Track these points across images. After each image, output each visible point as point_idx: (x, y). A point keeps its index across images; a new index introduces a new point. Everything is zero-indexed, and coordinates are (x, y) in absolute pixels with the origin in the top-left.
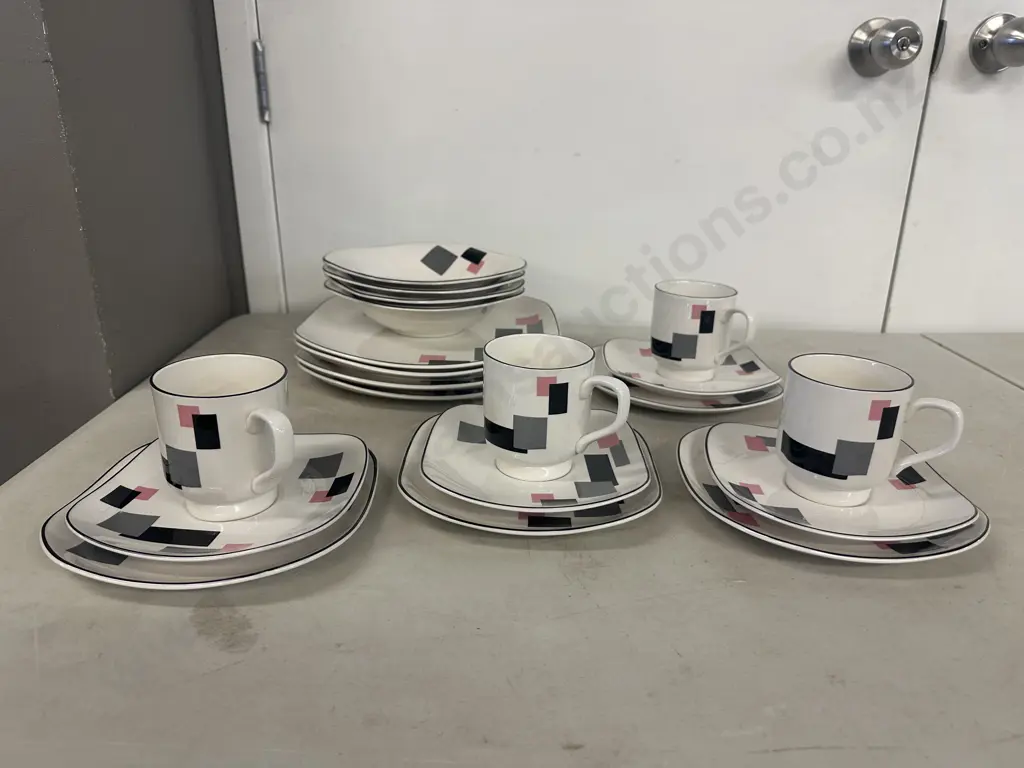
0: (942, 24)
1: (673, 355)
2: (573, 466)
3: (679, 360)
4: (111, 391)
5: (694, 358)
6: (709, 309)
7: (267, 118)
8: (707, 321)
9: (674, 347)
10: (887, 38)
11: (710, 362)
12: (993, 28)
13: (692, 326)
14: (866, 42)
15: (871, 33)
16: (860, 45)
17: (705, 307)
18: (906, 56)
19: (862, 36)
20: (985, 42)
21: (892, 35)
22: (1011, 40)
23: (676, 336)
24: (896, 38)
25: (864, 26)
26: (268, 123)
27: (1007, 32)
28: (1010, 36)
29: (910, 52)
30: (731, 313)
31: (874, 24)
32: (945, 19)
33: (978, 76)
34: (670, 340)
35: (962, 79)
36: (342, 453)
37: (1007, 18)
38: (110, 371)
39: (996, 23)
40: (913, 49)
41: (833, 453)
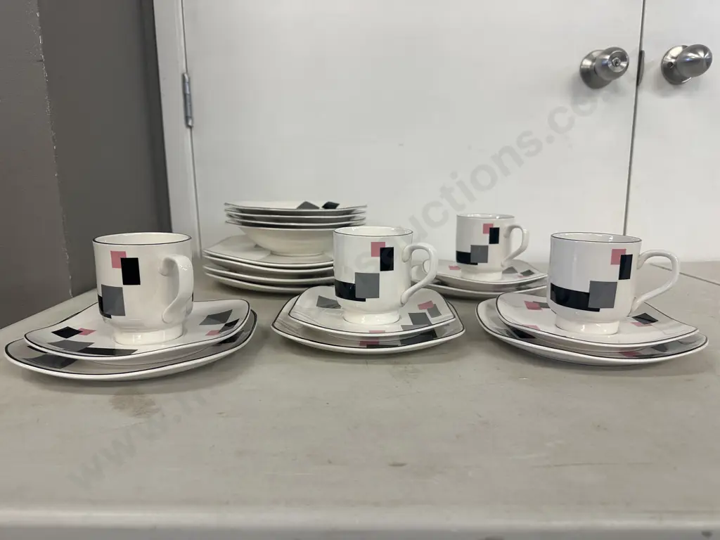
0: (641, 54)
1: (472, 262)
2: (400, 318)
3: (477, 264)
4: (70, 292)
5: (487, 262)
6: (495, 226)
7: (190, 124)
8: (494, 235)
9: (472, 255)
10: (606, 59)
11: (498, 266)
12: (675, 55)
13: (484, 239)
14: (591, 66)
15: (594, 60)
16: (588, 69)
17: (492, 225)
18: (618, 70)
19: (588, 63)
20: (671, 63)
21: (608, 57)
22: (688, 59)
23: (473, 247)
24: (611, 58)
25: (589, 57)
26: (191, 127)
27: (684, 55)
28: (688, 57)
29: (622, 67)
30: (511, 228)
31: (595, 54)
32: (643, 49)
33: (669, 86)
34: (469, 251)
35: (658, 88)
36: (231, 310)
37: (684, 47)
38: (70, 277)
39: (676, 51)
40: (624, 64)
41: (588, 291)
